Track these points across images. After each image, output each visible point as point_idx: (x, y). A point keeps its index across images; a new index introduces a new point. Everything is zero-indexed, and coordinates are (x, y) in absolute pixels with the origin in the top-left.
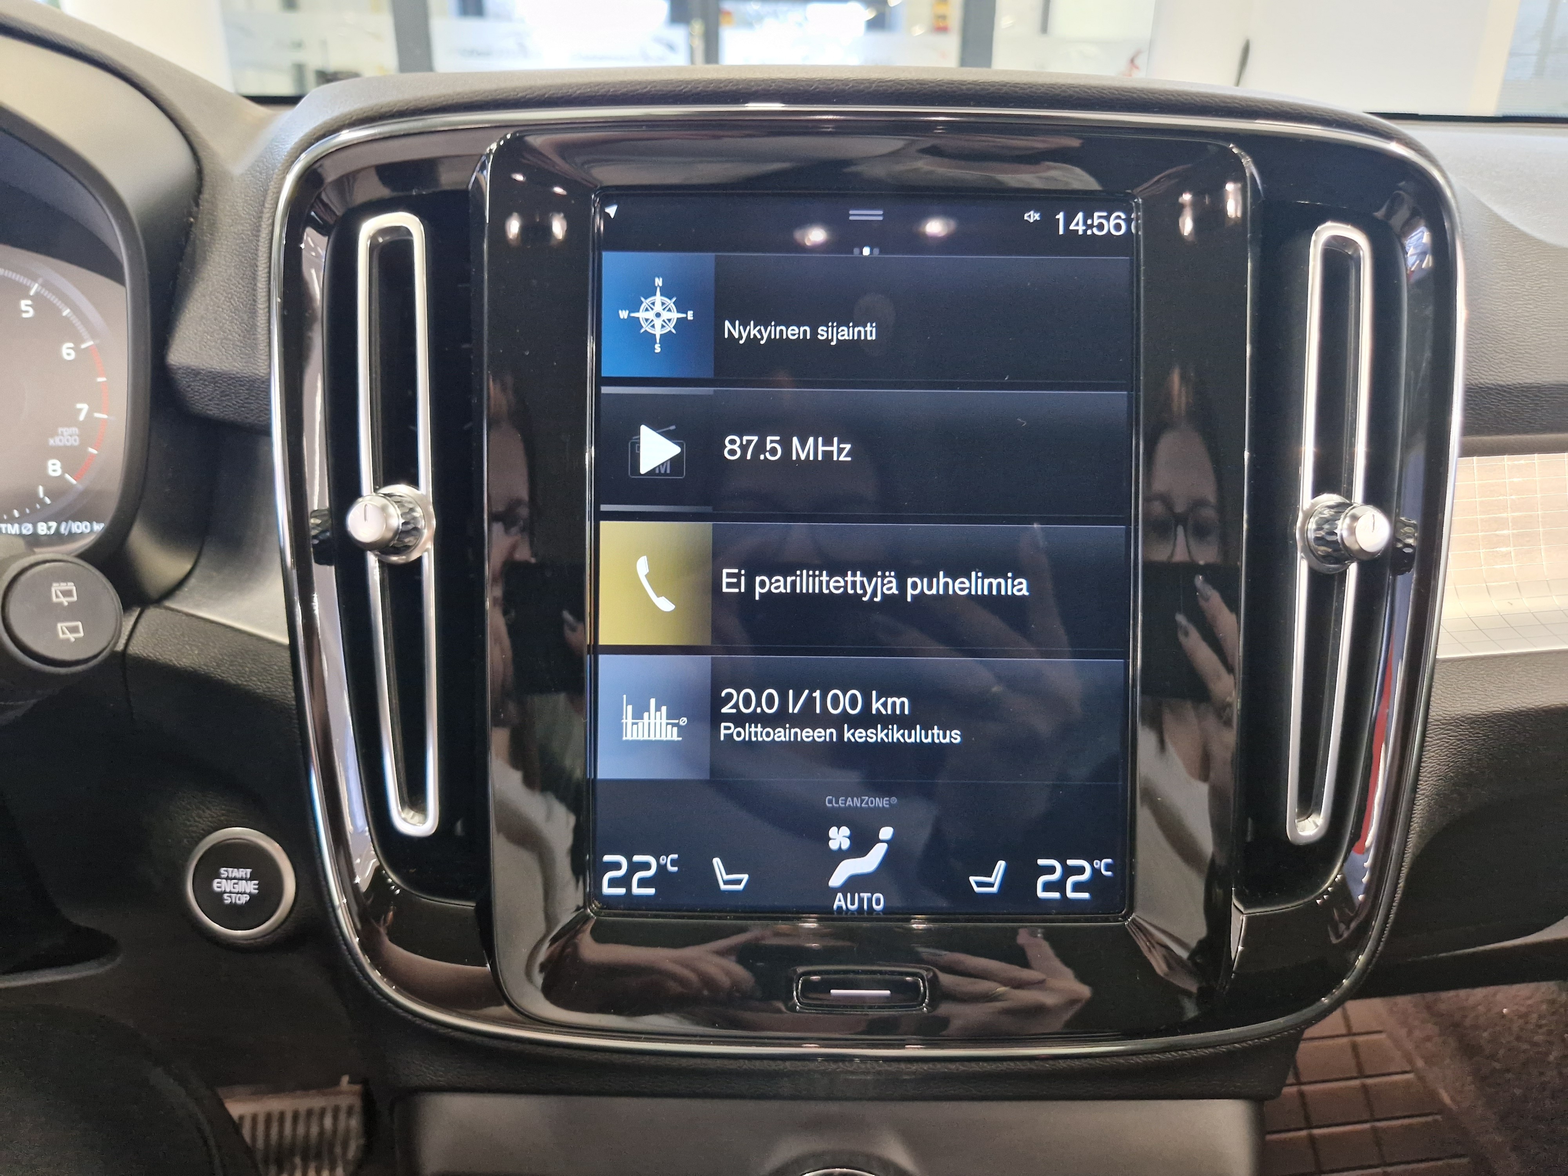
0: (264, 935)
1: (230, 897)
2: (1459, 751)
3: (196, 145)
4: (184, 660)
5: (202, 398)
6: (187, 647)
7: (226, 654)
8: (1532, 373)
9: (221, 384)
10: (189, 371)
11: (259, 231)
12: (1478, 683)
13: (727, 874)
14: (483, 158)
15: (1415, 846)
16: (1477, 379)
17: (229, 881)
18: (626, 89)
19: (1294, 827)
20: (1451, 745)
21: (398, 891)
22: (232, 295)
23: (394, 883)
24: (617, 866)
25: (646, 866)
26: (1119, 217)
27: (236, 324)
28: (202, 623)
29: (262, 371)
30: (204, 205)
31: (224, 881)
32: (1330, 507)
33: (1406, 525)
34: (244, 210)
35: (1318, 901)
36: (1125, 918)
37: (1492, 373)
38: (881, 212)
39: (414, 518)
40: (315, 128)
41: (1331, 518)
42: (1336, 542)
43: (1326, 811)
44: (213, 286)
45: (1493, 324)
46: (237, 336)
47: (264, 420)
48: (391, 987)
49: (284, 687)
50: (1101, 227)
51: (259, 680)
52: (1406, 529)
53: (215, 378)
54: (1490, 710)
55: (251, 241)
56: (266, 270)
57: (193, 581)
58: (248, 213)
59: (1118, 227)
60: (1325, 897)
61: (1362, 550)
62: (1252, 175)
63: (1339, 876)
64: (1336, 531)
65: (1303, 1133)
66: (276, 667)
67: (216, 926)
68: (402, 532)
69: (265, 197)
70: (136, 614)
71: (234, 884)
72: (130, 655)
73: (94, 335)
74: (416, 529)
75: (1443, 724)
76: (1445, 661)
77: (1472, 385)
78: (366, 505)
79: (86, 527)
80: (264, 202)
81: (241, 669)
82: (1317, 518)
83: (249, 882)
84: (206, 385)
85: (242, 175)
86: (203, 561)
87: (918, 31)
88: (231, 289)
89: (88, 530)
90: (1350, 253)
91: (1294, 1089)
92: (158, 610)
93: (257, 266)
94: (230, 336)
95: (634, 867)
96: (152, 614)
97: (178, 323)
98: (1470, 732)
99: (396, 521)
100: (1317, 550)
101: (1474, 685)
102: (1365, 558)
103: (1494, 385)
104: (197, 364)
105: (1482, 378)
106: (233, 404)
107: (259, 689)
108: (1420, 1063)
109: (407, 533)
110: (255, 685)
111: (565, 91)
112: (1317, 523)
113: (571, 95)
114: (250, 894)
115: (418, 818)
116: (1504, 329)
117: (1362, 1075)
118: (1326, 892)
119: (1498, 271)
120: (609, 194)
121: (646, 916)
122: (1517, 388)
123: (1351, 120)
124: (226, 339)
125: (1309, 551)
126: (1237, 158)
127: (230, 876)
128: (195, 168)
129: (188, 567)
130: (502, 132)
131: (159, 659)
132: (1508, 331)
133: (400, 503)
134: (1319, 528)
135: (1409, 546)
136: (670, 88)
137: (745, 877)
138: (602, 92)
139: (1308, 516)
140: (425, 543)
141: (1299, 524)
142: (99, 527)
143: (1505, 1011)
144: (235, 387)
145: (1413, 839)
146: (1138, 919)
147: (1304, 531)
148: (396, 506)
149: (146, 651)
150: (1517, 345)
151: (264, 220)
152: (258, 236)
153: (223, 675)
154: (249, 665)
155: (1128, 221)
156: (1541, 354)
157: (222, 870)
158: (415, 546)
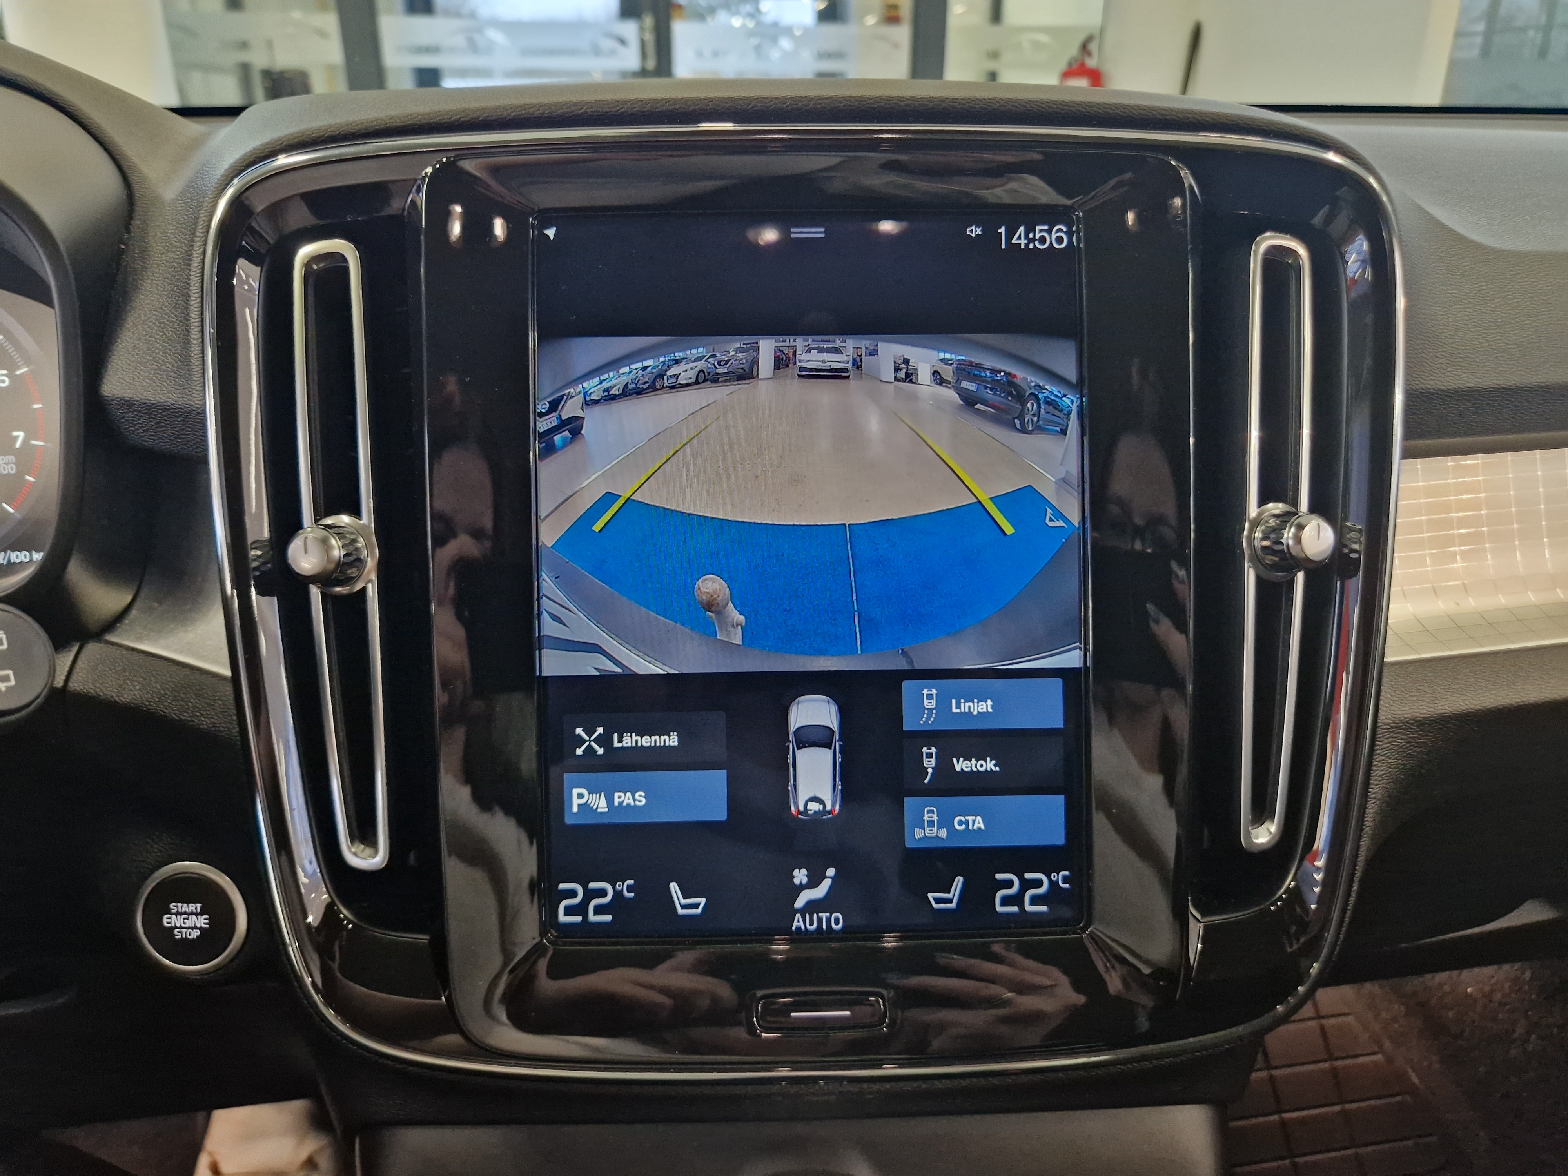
0: (218, 969)
1: (181, 932)
2: (1410, 754)
3: (125, 169)
4: (125, 696)
5: (138, 429)
6: (128, 682)
7: (168, 689)
8: (1473, 377)
9: (155, 415)
10: (122, 402)
11: (190, 260)
12: (1426, 685)
13: (684, 898)
14: (419, 182)
15: (1369, 849)
16: (1418, 384)
17: (179, 916)
18: (561, 111)
19: (1248, 835)
20: (1401, 747)
21: (350, 926)
22: (165, 324)
23: (346, 918)
24: (573, 894)
25: (602, 893)
26: (1060, 230)
27: (170, 355)
28: (142, 656)
29: (197, 402)
30: (135, 230)
31: (174, 916)
32: (1276, 516)
33: (1351, 530)
34: (176, 237)
35: (1272, 908)
36: (1084, 930)
37: (1433, 378)
38: (823, 230)
39: (357, 549)
40: (245, 155)
41: (1277, 527)
42: (1282, 551)
43: (1280, 818)
44: (145, 316)
45: (1433, 329)
46: (170, 366)
47: (201, 452)
48: (345, 1024)
49: (229, 723)
50: (1043, 240)
51: (202, 715)
52: (1352, 535)
53: (150, 409)
54: (1438, 712)
55: (182, 270)
56: (199, 300)
57: (134, 612)
58: (181, 242)
59: (1060, 240)
60: (1279, 903)
61: (1308, 560)
62: (1191, 186)
63: (1292, 883)
64: (1282, 541)
65: (1275, 1117)
66: (220, 702)
67: (168, 962)
68: (344, 563)
69: (196, 224)
70: (75, 649)
71: (184, 919)
72: (70, 691)
73: (28, 361)
74: (359, 560)
75: (1392, 728)
76: (1393, 664)
77: (1413, 389)
78: (306, 538)
79: (25, 556)
80: (194, 229)
81: (184, 704)
82: (1263, 527)
83: (199, 917)
84: (141, 416)
85: (174, 199)
86: (143, 593)
87: (871, 20)
88: (164, 318)
89: (27, 560)
90: (1290, 262)
91: (1264, 1074)
92: (98, 644)
93: (189, 297)
94: (163, 367)
95: (590, 895)
96: (92, 649)
97: (110, 353)
98: (1419, 735)
99: (337, 553)
100: (1264, 559)
101: (1422, 688)
102: (1311, 566)
103: (1434, 390)
104: (131, 396)
105: (1423, 384)
106: (169, 435)
107: (203, 724)
108: (1387, 1044)
109: (350, 565)
110: (199, 720)
111: (500, 114)
112: (1263, 532)
113: (505, 118)
114: (201, 929)
115: (369, 851)
116: (1443, 334)
117: (1331, 1058)
118: (1280, 899)
119: (1436, 276)
120: (547, 217)
121: (604, 944)
122: (1458, 392)
123: (1288, 130)
124: (159, 369)
125: (1257, 561)
126: (1175, 170)
127: (180, 911)
128: (126, 192)
129: (129, 598)
130: (437, 157)
131: (100, 695)
132: (1449, 336)
133: (341, 536)
134: (1265, 538)
135: (1355, 551)
136: (606, 109)
137: (703, 901)
138: (537, 113)
139: (1255, 523)
140: (369, 572)
141: (1245, 533)
142: (38, 556)
143: (1469, 990)
144: (171, 418)
145: (1365, 842)
146: (1095, 931)
147: (1251, 539)
148: (337, 538)
149: (87, 687)
150: (1458, 349)
151: (196, 249)
152: (189, 265)
153: (166, 711)
154: (192, 700)
155: (1070, 234)
156: (1481, 358)
157: (172, 906)
158: (359, 577)
